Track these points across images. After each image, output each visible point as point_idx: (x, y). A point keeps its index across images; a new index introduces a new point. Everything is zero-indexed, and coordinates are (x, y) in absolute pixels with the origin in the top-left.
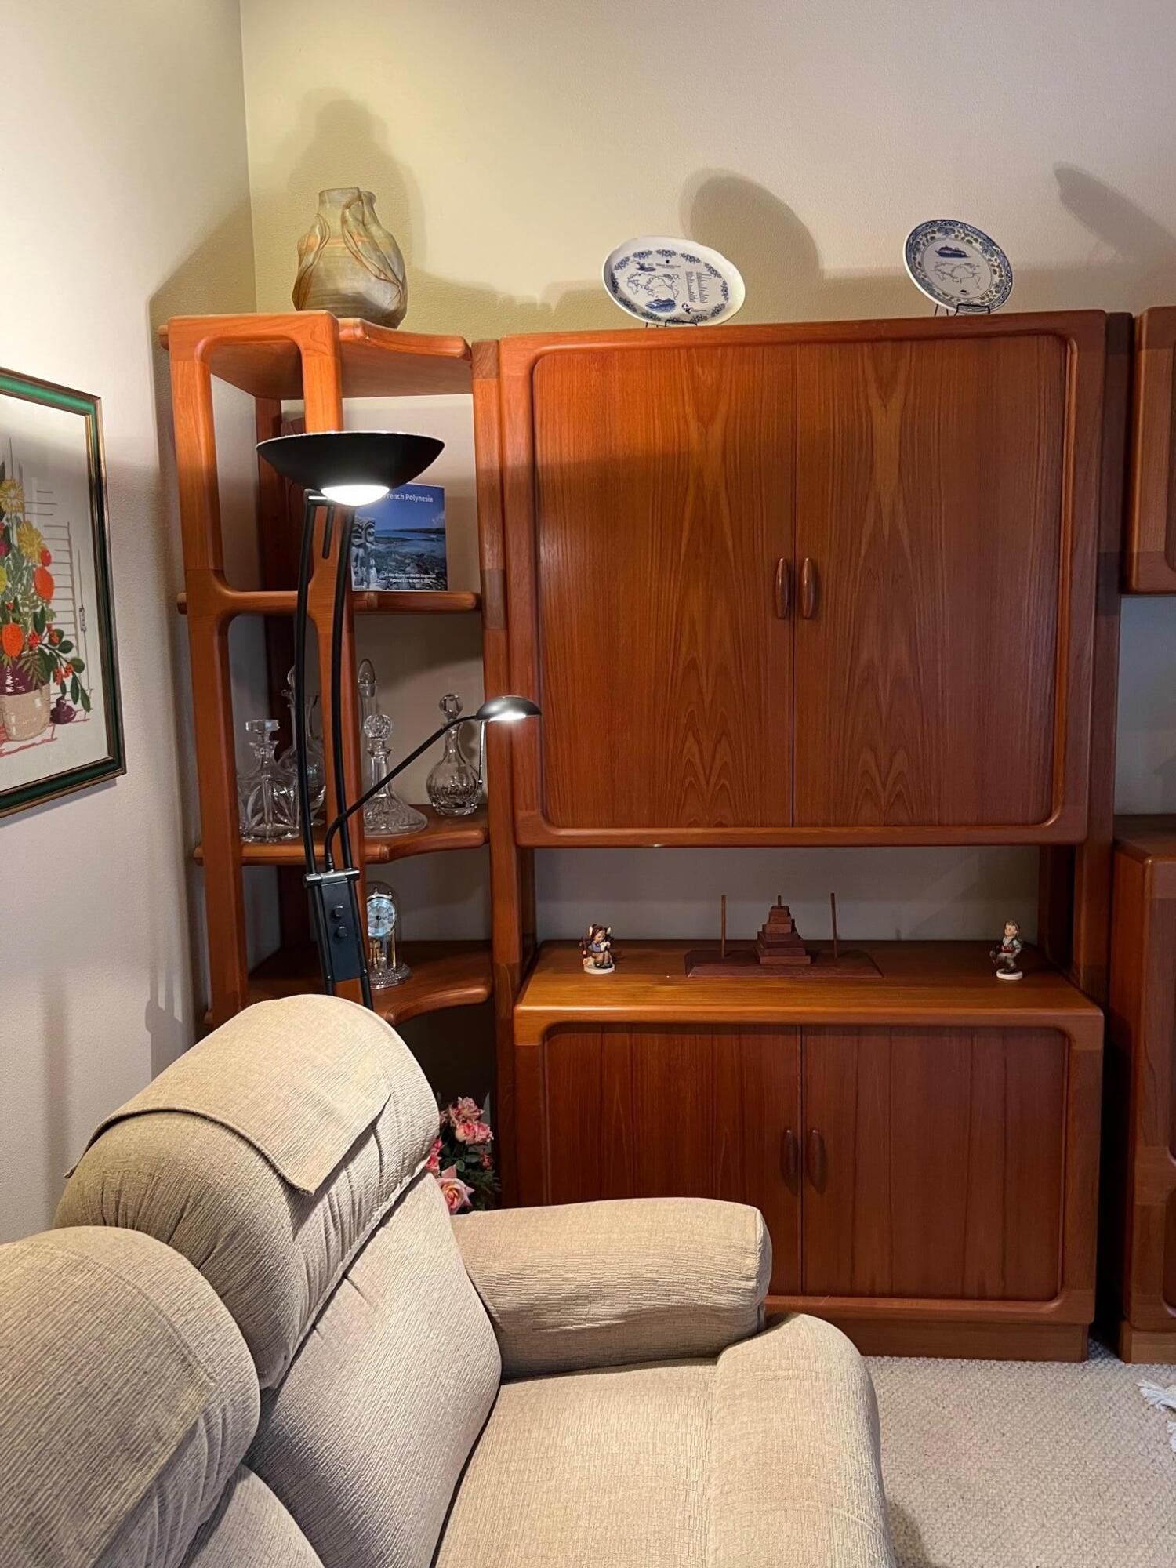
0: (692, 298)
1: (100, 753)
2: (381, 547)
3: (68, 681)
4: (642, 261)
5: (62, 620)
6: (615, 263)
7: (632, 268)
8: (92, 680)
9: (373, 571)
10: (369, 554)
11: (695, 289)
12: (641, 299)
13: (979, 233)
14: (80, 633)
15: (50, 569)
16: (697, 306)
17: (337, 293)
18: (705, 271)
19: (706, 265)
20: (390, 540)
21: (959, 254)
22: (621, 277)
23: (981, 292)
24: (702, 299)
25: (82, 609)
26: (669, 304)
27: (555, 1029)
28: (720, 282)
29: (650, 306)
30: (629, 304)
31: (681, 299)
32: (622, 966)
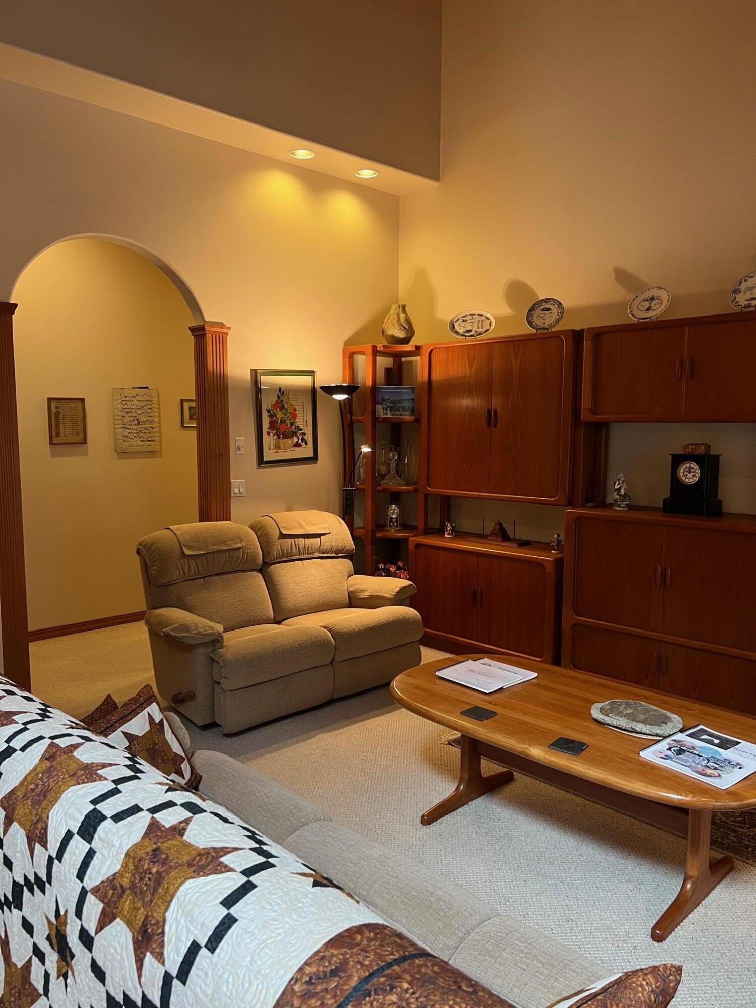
0: (478, 328)
1: (312, 455)
2: (391, 405)
3: (300, 438)
4: (463, 318)
5: (299, 422)
6: (455, 320)
7: (460, 321)
8: (309, 438)
9: (389, 411)
10: (387, 407)
11: (480, 325)
12: (461, 331)
13: (558, 301)
14: (306, 427)
15: (296, 412)
16: (480, 330)
17: (388, 335)
18: (485, 318)
20: (394, 403)
21: (549, 309)
22: (456, 325)
23: (550, 323)
24: (482, 328)
25: (307, 421)
26: (471, 331)
27: (419, 546)
28: (489, 321)
29: (464, 332)
30: (457, 332)
31: (475, 329)
32: (455, 536)
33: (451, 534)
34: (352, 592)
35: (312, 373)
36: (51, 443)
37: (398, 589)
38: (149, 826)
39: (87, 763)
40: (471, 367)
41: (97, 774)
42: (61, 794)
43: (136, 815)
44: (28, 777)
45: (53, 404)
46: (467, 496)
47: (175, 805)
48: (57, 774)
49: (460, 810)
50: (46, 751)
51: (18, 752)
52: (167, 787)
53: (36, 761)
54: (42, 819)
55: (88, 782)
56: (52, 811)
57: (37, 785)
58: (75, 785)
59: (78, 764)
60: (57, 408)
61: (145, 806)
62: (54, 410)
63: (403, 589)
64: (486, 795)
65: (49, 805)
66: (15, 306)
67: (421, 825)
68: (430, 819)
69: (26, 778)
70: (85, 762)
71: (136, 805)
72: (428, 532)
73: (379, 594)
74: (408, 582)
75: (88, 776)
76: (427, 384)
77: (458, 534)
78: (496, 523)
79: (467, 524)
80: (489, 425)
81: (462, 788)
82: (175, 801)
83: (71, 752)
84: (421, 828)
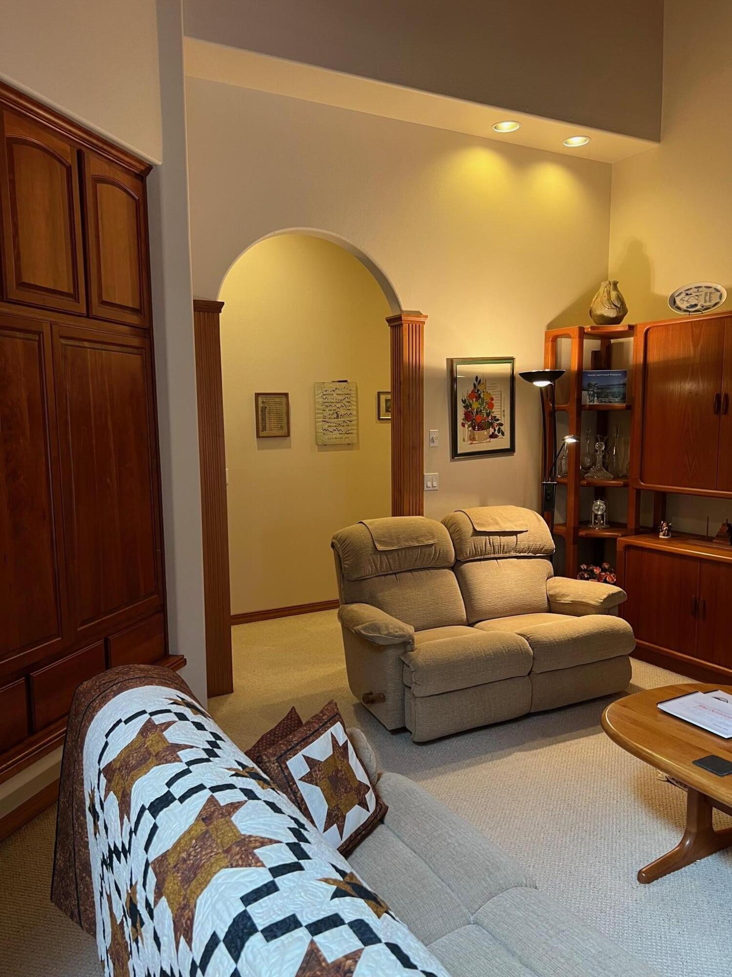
0: (705, 302)
1: (508, 447)
2: (599, 391)
3: (497, 429)
4: (687, 292)
5: (496, 412)
6: (676, 295)
7: (683, 295)
8: (506, 428)
9: (596, 398)
10: (594, 393)
11: (707, 298)
12: (684, 306)
14: (503, 417)
15: (493, 402)
16: (708, 304)
17: (596, 315)
18: (714, 291)
19: (715, 289)
20: (602, 389)
22: (678, 300)
24: (710, 301)
25: (504, 411)
26: (696, 305)
27: (628, 547)
28: (719, 293)
29: (687, 307)
30: (679, 308)
31: (701, 303)
32: (672, 536)
33: (667, 536)
34: (552, 596)
35: (511, 360)
36: (258, 436)
37: (605, 596)
38: (307, 955)
39: (244, 835)
40: (695, 346)
41: (254, 855)
42: (212, 877)
43: (293, 933)
44: (182, 841)
45: (260, 399)
46: (687, 492)
47: (342, 922)
48: (210, 846)
49: (686, 869)
50: (204, 808)
51: (177, 802)
52: (334, 887)
53: (192, 821)
54: (189, 906)
55: (242, 866)
56: (200, 897)
57: (189, 855)
58: (227, 867)
59: (235, 835)
60: (263, 402)
61: (306, 919)
62: (260, 405)
63: (611, 597)
64: (718, 854)
65: (198, 888)
66: (223, 304)
67: (638, 882)
68: (649, 875)
69: (178, 842)
70: (243, 833)
71: (294, 916)
72: (640, 531)
73: (583, 600)
74: (616, 589)
75: (243, 856)
76: (641, 366)
77: (676, 535)
78: (724, 525)
79: (687, 524)
80: (717, 411)
81: (688, 843)
82: (343, 916)
83: (230, 814)
84: (637, 887)
